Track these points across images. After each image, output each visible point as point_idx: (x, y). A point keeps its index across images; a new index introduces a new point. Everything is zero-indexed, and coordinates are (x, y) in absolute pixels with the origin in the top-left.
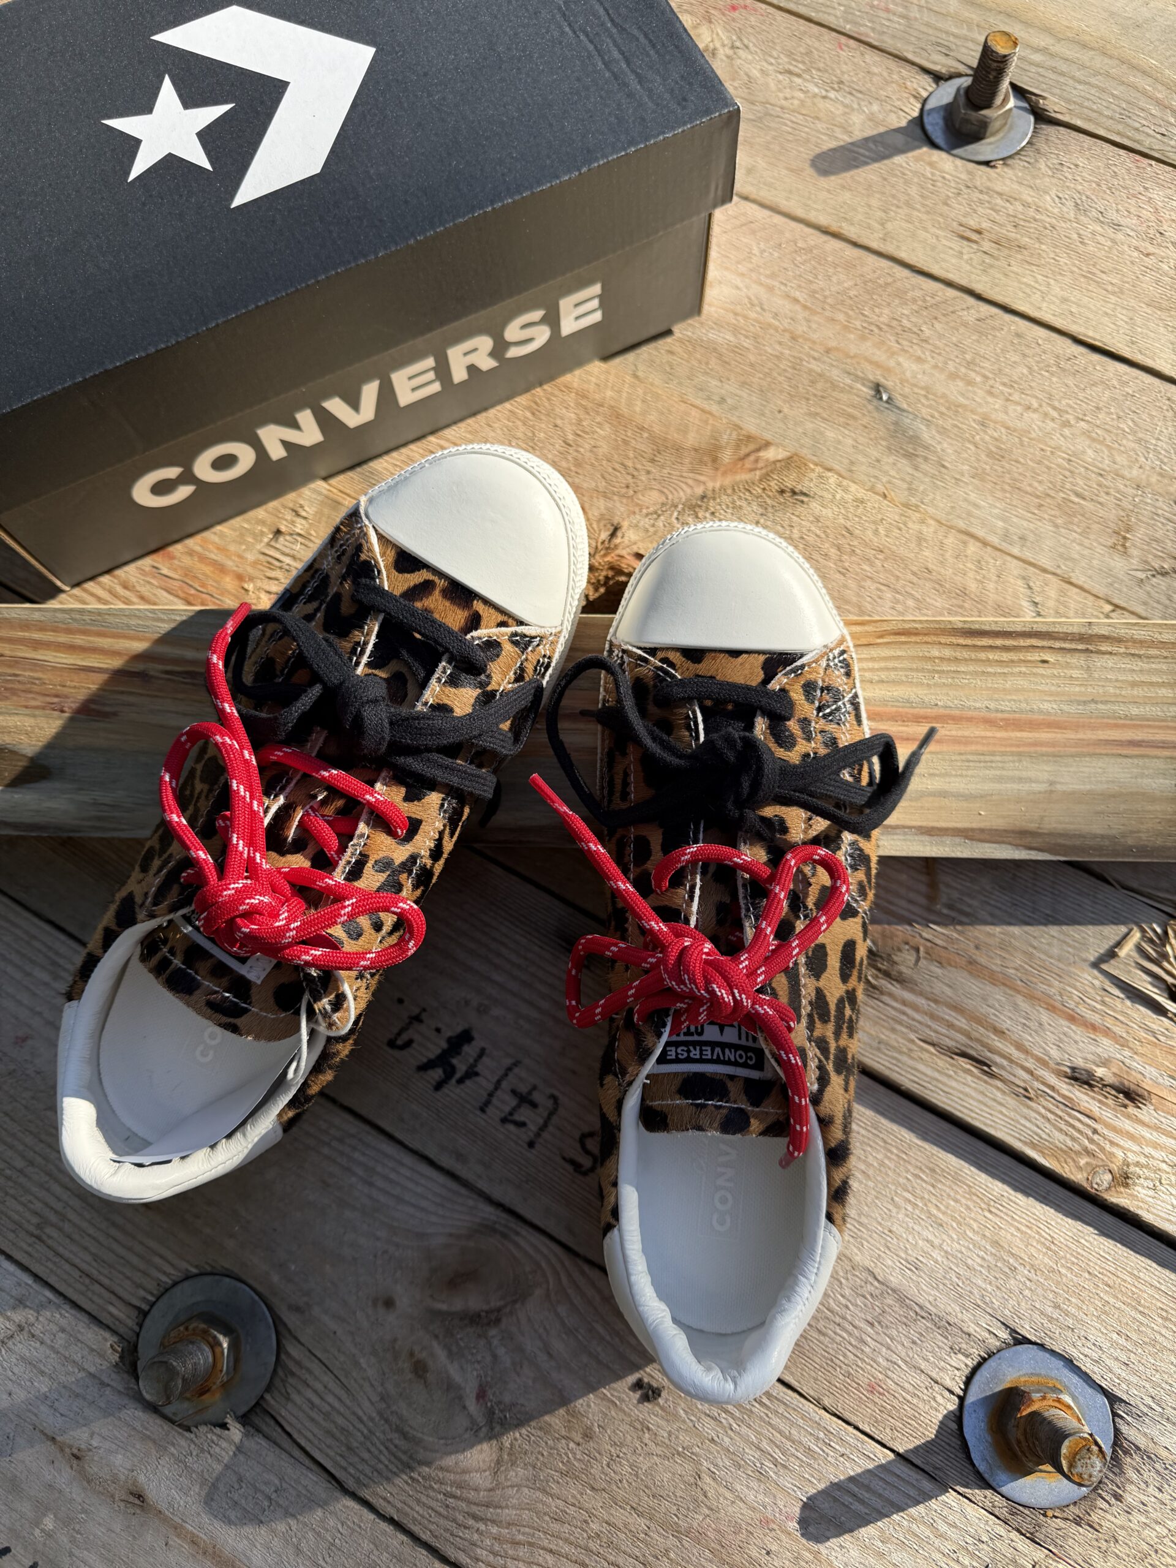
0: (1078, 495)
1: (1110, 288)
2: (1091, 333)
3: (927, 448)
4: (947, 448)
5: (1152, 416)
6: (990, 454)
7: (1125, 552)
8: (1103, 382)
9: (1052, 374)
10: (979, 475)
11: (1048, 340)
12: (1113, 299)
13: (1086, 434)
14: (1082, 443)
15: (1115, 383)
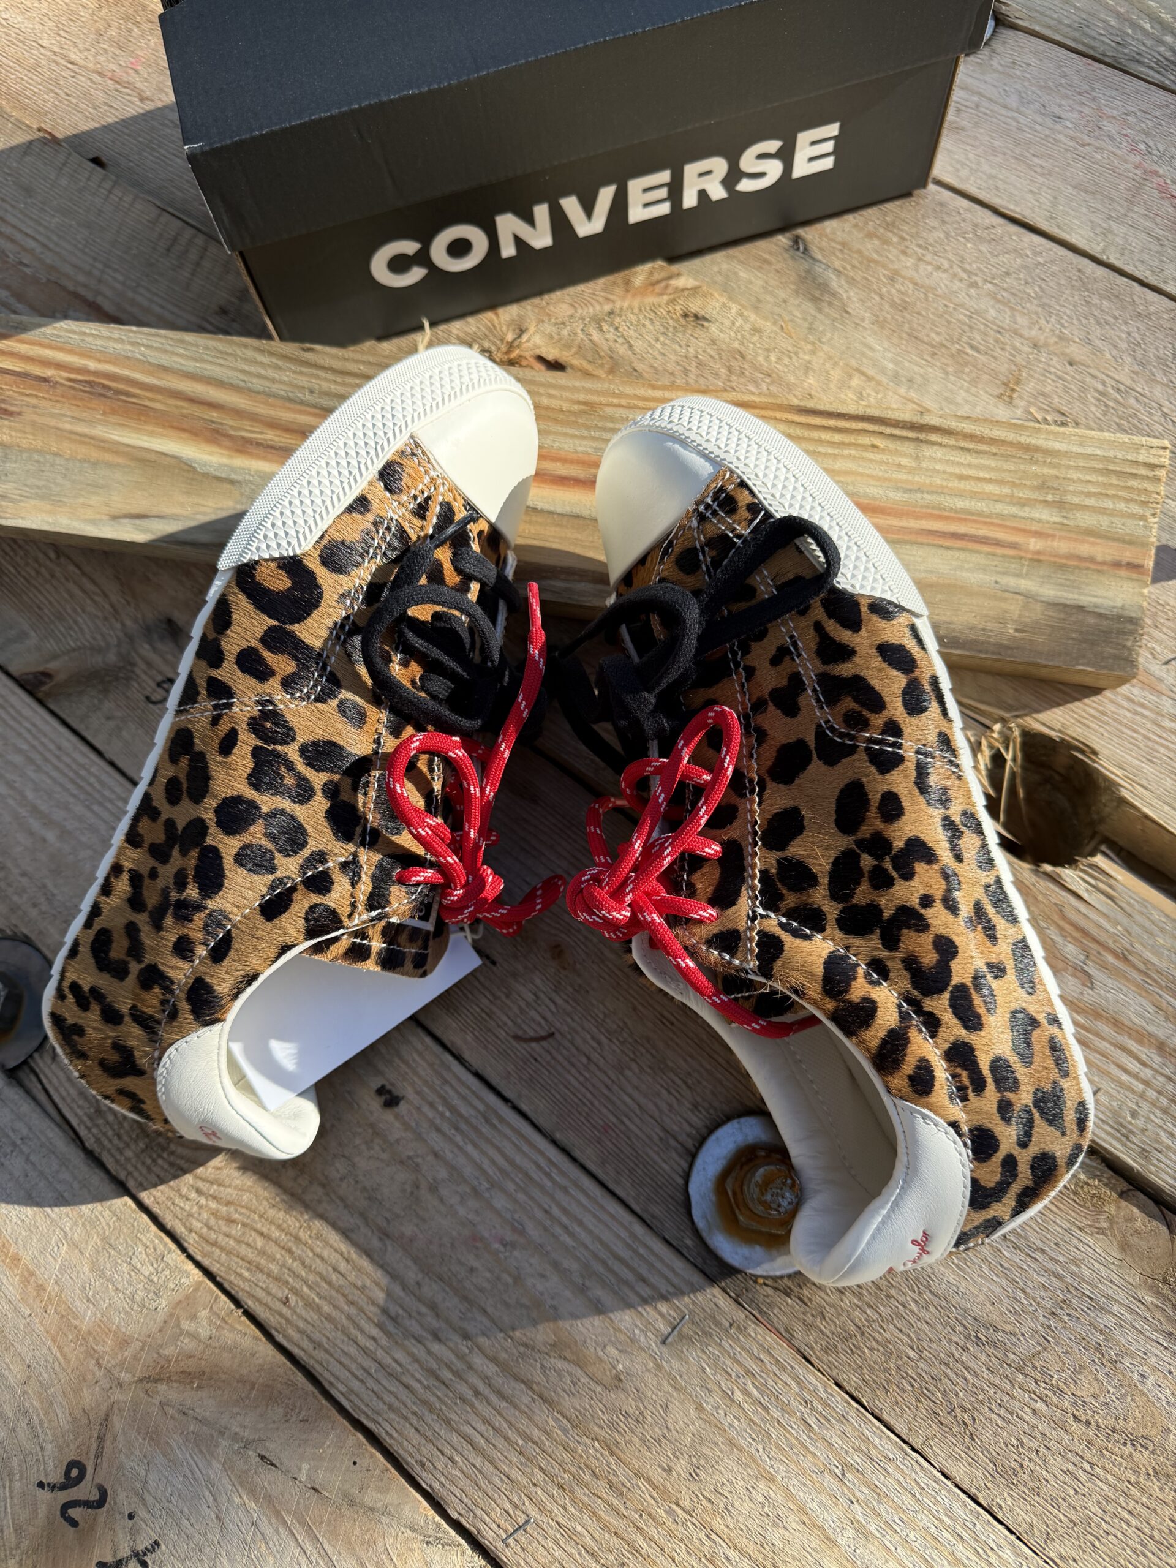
0: (972, 347)
1: (1039, 170)
2: (1012, 207)
3: (834, 295)
4: (852, 297)
5: (1059, 284)
6: (893, 304)
7: (1010, 402)
8: (1016, 251)
9: (967, 240)
10: (880, 323)
11: (968, 210)
12: (1041, 179)
13: (992, 296)
14: (985, 304)
15: (1028, 252)
